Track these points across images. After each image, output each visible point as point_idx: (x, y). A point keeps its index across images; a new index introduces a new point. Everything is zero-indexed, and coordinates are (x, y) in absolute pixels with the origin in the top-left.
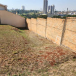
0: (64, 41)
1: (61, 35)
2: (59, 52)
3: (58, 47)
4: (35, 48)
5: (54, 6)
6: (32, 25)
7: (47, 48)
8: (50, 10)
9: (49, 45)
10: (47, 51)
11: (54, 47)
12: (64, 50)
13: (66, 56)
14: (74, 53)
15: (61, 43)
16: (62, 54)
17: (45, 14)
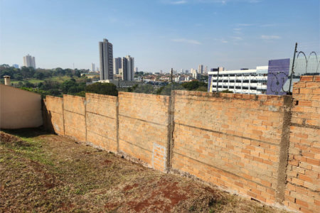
0: (175, 157)
1: (165, 140)
2: (167, 195)
3: (164, 180)
4: (86, 196)
5: (132, 60)
6: (68, 115)
7: (128, 187)
8: (121, 70)
9: (134, 177)
10: (131, 198)
11: (151, 180)
12: (179, 185)
13: (189, 203)
14: (207, 189)
15: (169, 165)
16: (178, 199)
17: (107, 81)
